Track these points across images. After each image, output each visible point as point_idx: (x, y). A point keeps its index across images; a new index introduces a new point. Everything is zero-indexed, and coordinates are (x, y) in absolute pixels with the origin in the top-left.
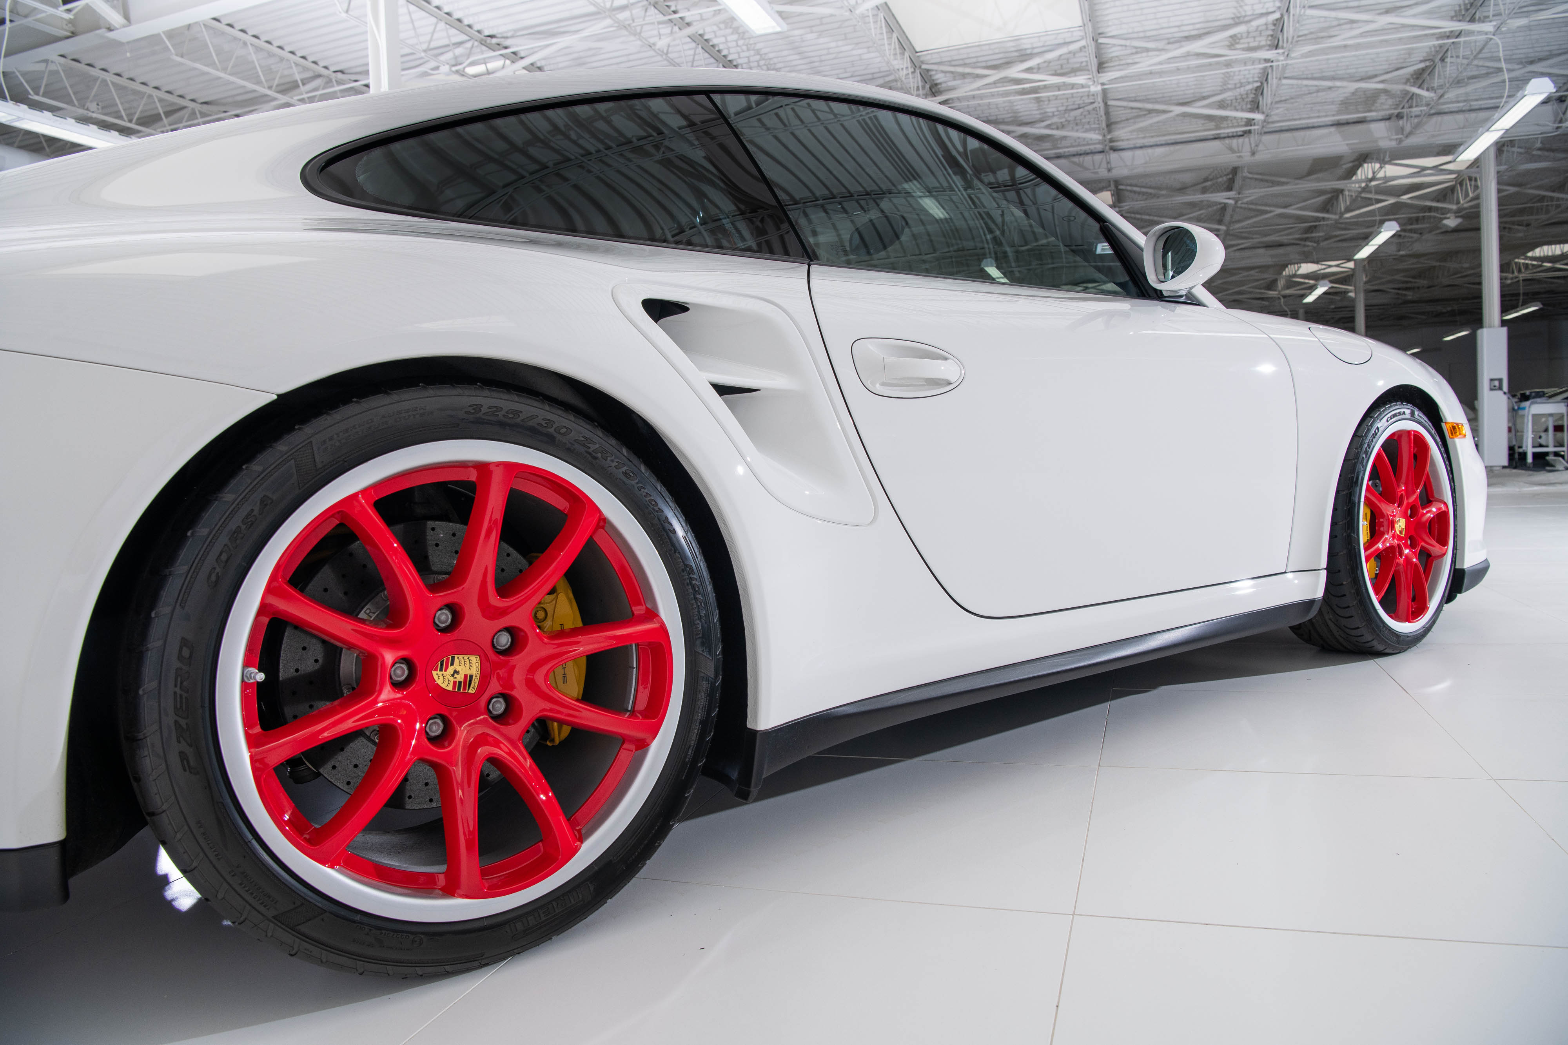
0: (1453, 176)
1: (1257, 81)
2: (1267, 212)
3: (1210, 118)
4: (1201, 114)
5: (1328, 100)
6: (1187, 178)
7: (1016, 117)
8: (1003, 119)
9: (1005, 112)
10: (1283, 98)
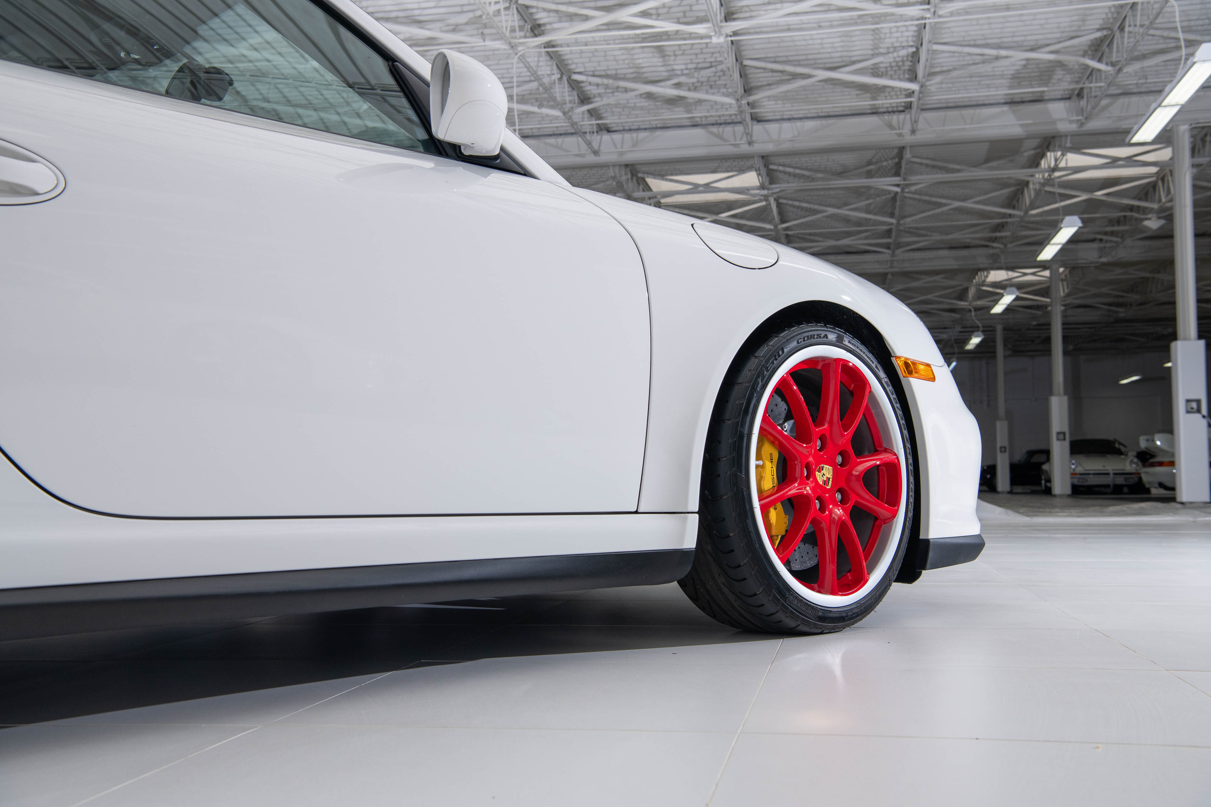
0: (1153, 170)
1: (912, 46)
2: (940, 205)
3: (864, 88)
4: (853, 82)
5: (997, 73)
6: (848, 159)
7: (638, 73)
8: (625, 74)
9: (626, 66)
10: (945, 69)
